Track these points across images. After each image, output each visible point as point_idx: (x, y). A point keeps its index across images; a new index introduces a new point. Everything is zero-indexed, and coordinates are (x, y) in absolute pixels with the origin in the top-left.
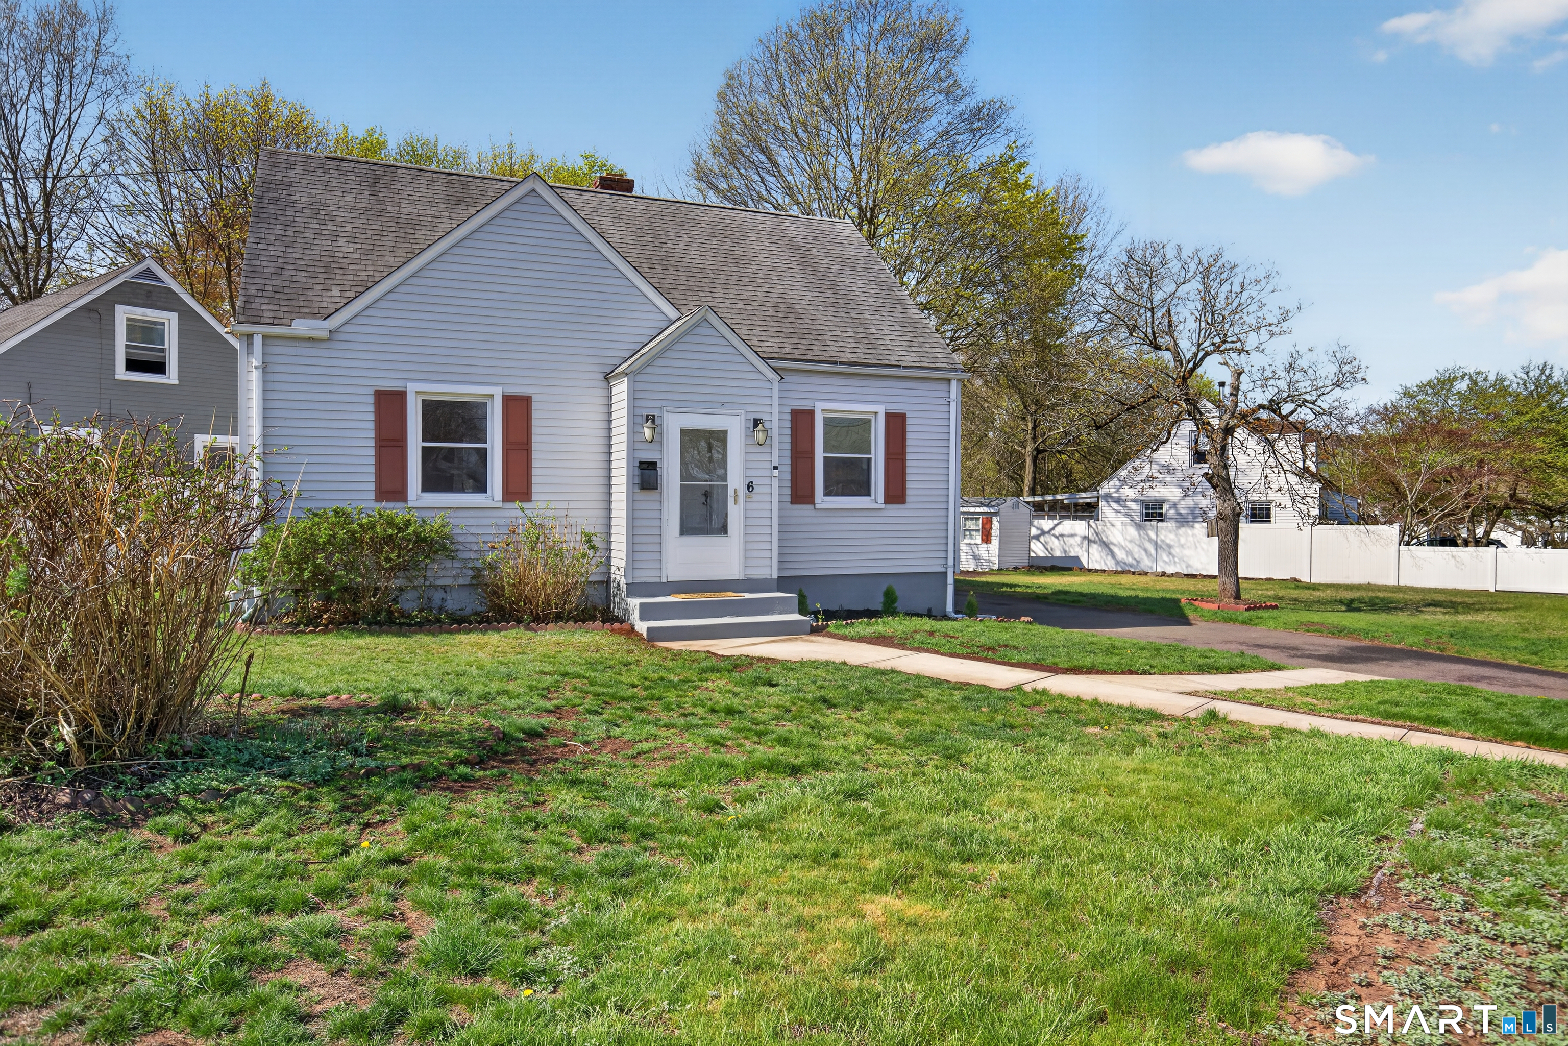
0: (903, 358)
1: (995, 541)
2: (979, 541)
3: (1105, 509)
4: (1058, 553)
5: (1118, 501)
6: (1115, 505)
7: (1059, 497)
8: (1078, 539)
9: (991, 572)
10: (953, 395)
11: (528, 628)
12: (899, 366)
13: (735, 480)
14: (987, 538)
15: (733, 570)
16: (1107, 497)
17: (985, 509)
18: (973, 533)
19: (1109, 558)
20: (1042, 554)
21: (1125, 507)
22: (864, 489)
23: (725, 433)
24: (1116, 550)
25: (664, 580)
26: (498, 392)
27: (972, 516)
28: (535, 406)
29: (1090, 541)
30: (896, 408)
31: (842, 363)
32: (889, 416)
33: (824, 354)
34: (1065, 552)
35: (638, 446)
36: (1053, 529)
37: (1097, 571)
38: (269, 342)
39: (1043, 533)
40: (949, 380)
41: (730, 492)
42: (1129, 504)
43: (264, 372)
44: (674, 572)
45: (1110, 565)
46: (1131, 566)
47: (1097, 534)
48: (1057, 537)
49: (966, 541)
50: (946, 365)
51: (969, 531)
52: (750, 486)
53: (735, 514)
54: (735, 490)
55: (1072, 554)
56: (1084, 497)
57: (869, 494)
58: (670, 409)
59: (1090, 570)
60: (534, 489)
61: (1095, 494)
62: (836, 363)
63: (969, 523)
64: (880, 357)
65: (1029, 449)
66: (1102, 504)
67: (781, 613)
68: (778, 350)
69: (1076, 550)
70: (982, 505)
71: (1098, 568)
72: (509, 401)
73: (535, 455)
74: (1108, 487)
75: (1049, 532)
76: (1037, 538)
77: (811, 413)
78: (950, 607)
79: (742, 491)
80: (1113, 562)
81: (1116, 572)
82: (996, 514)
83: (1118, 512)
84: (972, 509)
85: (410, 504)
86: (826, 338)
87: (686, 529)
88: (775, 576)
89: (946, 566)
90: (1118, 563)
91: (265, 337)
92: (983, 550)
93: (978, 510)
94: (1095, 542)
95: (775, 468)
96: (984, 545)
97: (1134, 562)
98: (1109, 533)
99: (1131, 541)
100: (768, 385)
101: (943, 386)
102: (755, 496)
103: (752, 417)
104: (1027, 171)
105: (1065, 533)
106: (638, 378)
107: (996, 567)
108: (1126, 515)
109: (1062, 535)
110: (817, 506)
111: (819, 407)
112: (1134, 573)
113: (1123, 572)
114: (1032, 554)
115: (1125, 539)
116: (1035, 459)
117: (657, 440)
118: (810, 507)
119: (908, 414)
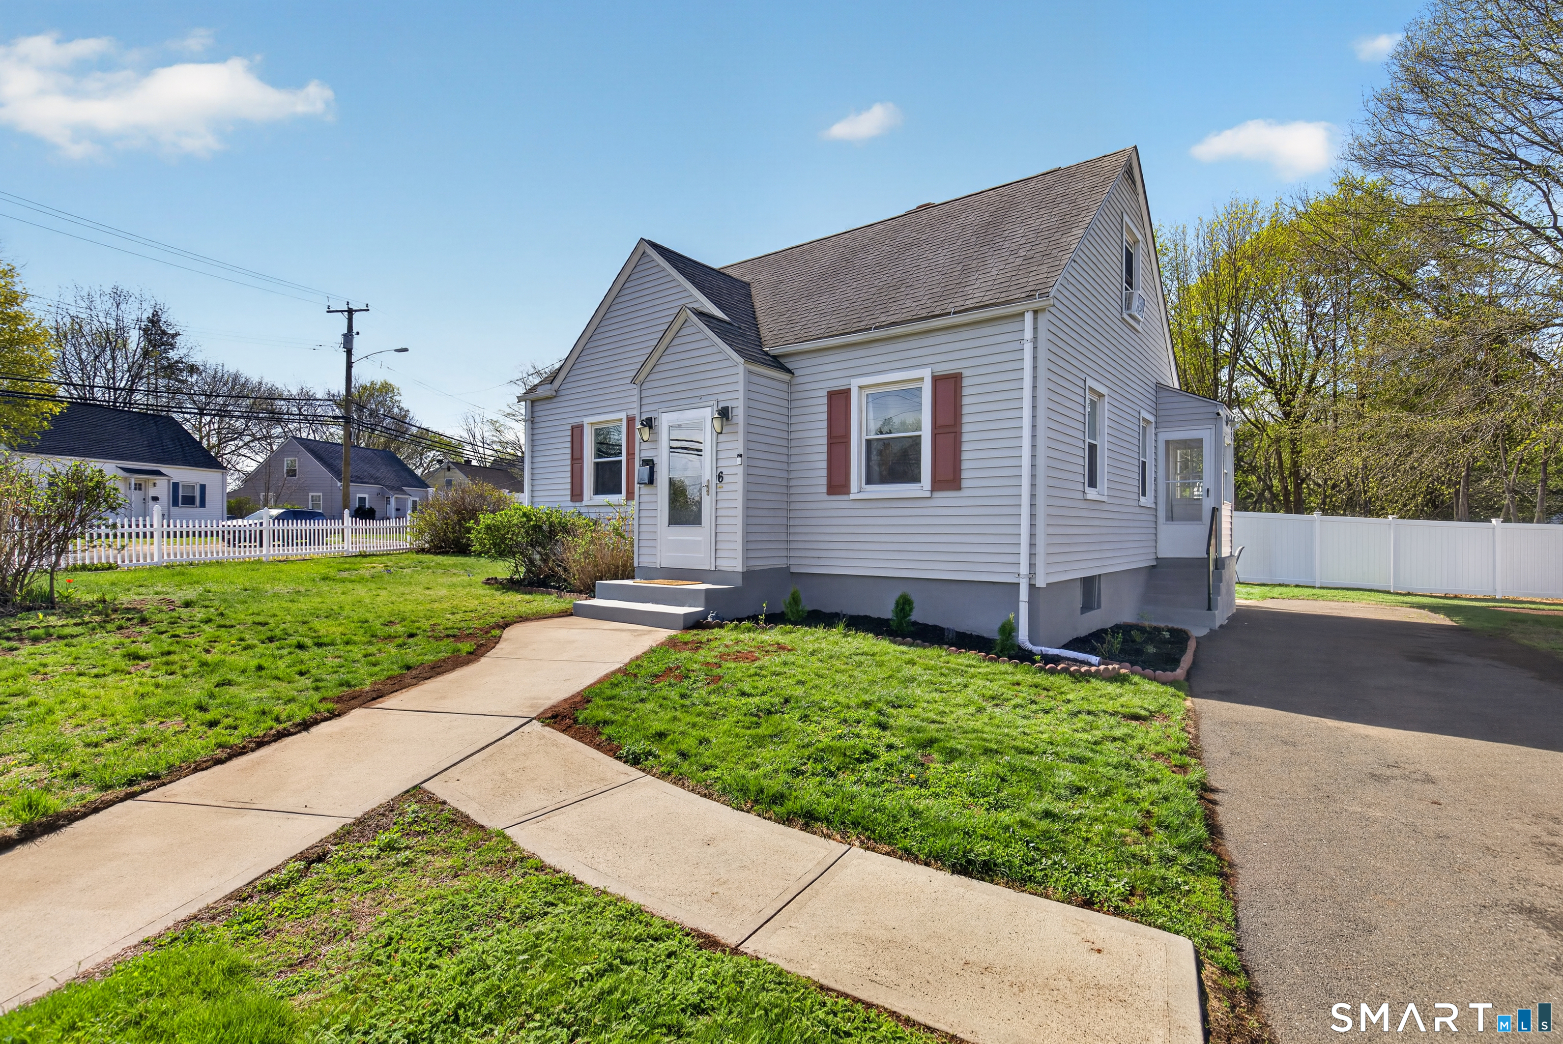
10: (1028, 335)
13: (707, 471)
22: (913, 475)
23: (702, 425)
25: (659, 566)
26: (624, 416)
30: (947, 368)
32: (938, 380)
38: (535, 404)
40: (1023, 314)
41: (704, 483)
43: (532, 422)
44: (664, 559)
52: (720, 477)
53: (707, 504)
54: (708, 482)
57: (917, 481)
58: (663, 410)
67: (689, 606)
72: (629, 422)
77: (846, 394)
78: (1024, 635)
79: (713, 481)
85: (584, 503)
88: (739, 570)
89: (1017, 575)
91: (533, 402)
95: (740, 455)
101: (1012, 326)
102: (726, 487)
103: (722, 405)
106: (645, 386)
110: (853, 497)
117: (653, 439)
118: (842, 497)
119: (966, 373)
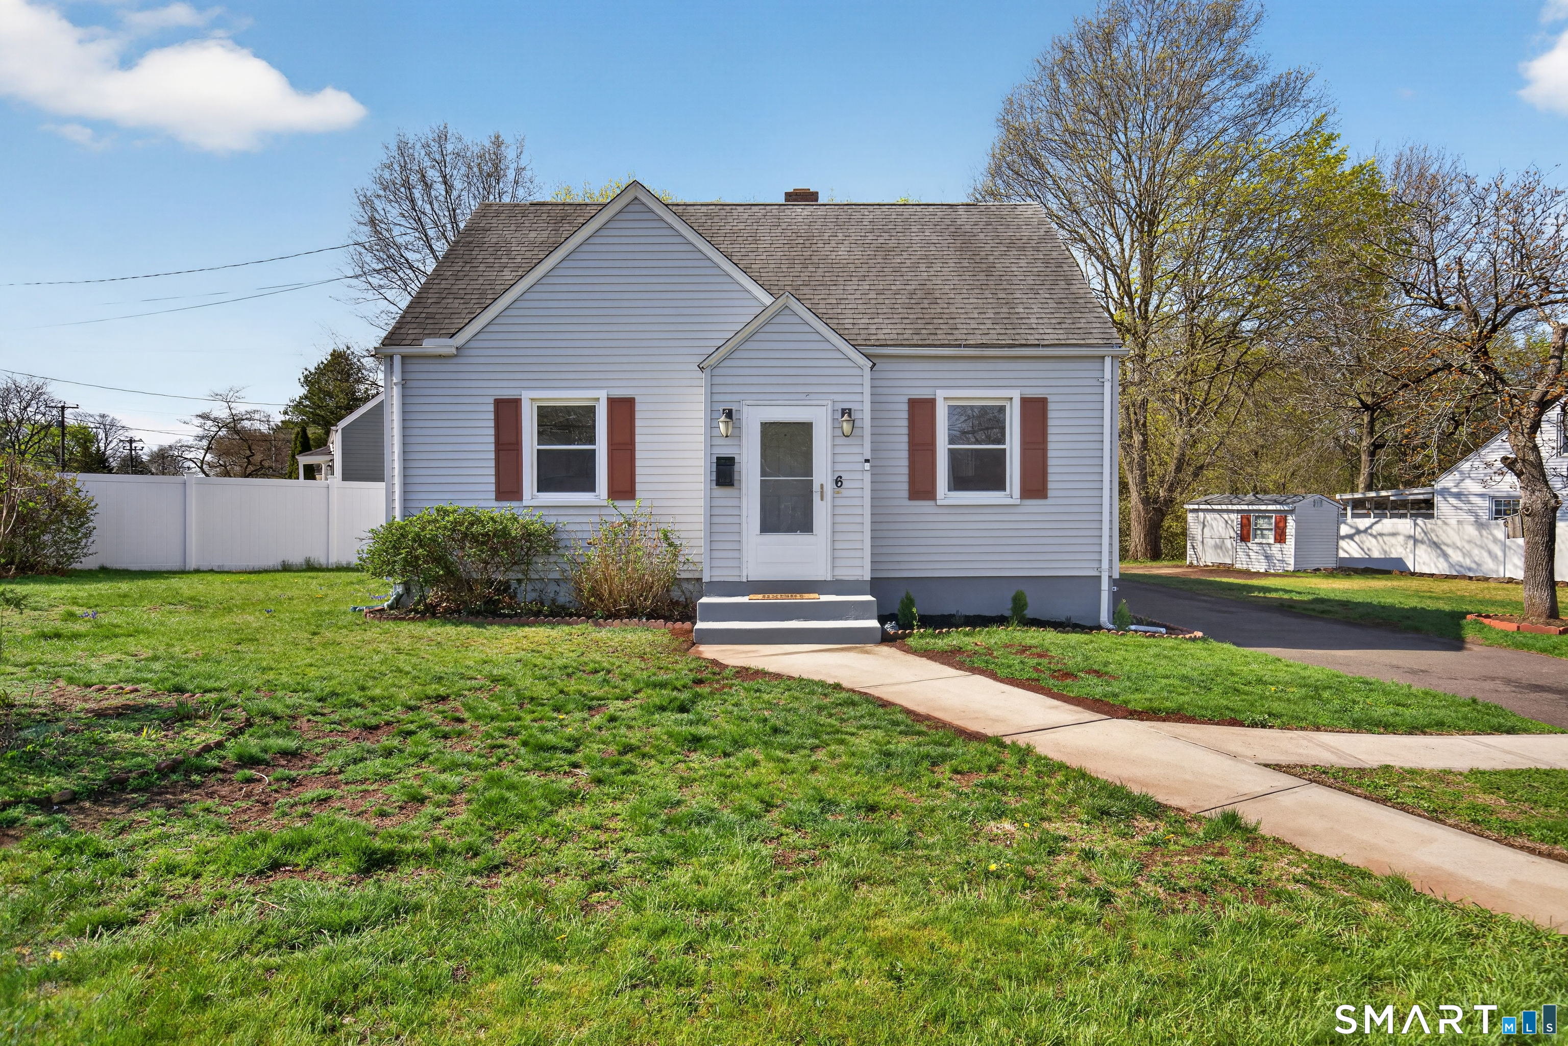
0: (1046, 337)
1: (1291, 541)
2: (1272, 541)
3: (1442, 506)
4: (1376, 554)
5: (1458, 496)
6: (1452, 500)
7: (1384, 493)
8: (1401, 539)
9: (1286, 574)
10: (1108, 375)
11: (597, 624)
12: (1038, 345)
13: (821, 475)
14: (1281, 537)
15: (821, 572)
16: (1445, 492)
17: (1279, 507)
18: (1265, 532)
19: (1441, 560)
20: (1356, 555)
21: (1469, 502)
22: (998, 483)
23: (811, 424)
24: (1449, 551)
25: (745, 580)
26: (603, 395)
27: (1264, 514)
28: (638, 407)
29: (1416, 541)
30: (1034, 392)
31: (966, 346)
32: (1026, 402)
33: (949, 337)
34: (1385, 552)
35: (717, 441)
36: (1371, 527)
37: (1422, 575)
38: (408, 361)
39: (1358, 532)
40: (1103, 357)
41: (816, 487)
42: (1473, 499)
43: (404, 387)
44: (753, 571)
45: (1440, 567)
46: (1470, 569)
47: (1425, 533)
48: (1375, 537)
49: (1257, 540)
50: (1101, 342)
51: (1262, 530)
52: (838, 481)
53: (821, 511)
54: (822, 486)
55: (1394, 555)
56: (1417, 493)
57: (1004, 489)
58: (748, 402)
59: (1413, 574)
60: (638, 487)
61: (1429, 489)
62: (959, 346)
63: (1261, 521)
64: (1017, 337)
65: (1364, 443)
66: (1438, 499)
67: (856, 619)
68: (895, 337)
69: (1398, 550)
70: (1276, 502)
71: (1427, 571)
72: (613, 403)
73: (638, 455)
74: (1447, 481)
75: (1365, 531)
76: (1351, 537)
77: (932, 402)
78: (1104, 617)
79: (829, 487)
80: (1445, 565)
81: (1447, 577)
82: (1291, 512)
83: (1457, 508)
84: (1263, 507)
85: (525, 503)
86: (957, 321)
87: (767, 527)
88: (868, 577)
89: (1099, 569)
90: (1451, 566)
91: (404, 358)
92: (1276, 549)
93: (1270, 507)
94: (1422, 542)
95: (867, 461)
96: (1278, 545)
97: (1473, 566)
98: (1440, 532)
99: (1469, 542)
100: (857, 371)
101: (1096, 365)
102: (844, 492)
103: (840, 406)
104: (1338, 145)
105: (1385, 531)
106: (716, 371)
107: (1291, 568)
108: (1470, 511)
109: (1381, 535)
110: (939, 502)
111: (940, 395)
112: (1470, 578)
113: (1455, 577)
114: (1342, 554)
115: (1462, 539)
116: (1372, 454)
117: (735, 434)
118: (931, 503)
119: (1050, 399)
